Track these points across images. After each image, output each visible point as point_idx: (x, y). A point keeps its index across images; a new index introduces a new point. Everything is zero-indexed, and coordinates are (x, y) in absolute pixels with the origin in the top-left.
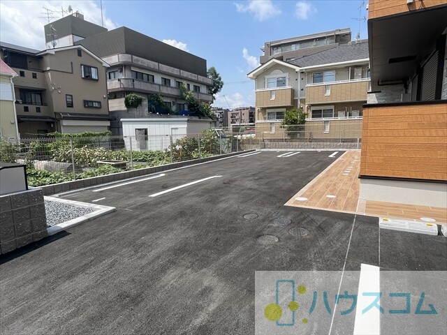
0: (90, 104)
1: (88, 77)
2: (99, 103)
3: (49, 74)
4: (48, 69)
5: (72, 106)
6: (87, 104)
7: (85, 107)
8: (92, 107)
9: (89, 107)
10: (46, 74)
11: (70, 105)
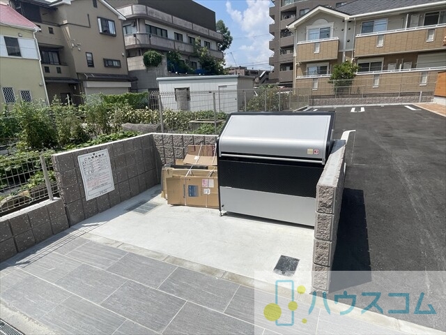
0: (110, 63)
1: (106, 32)
2: (119, 61)
3: (67, 28)
4: (65, 22)
5: (93, 66)
6: (107, 62)
7: (105, 66)
8: (112, 66)
9: (109, 66)
10: (62, 28)
11: (91, 64)
